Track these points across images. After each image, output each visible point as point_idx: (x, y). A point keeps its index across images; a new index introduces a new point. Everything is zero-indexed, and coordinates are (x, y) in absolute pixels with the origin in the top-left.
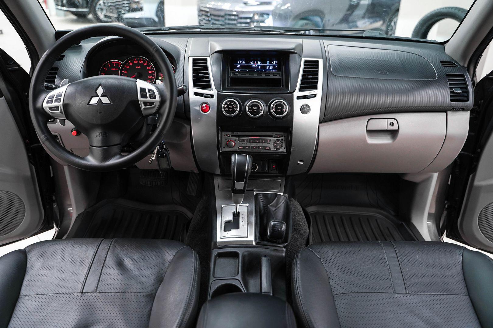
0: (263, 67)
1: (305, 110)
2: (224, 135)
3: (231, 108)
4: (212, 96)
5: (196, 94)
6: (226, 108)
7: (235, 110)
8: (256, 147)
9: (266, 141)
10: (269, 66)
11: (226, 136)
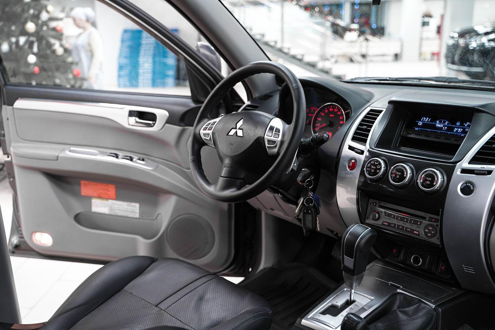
0: (450, 129)
1: (468, 190)
2: (371, 204)
3: (373, 169)
4: (362, 152)
5: (351, 148)
6: (369, 167)
7: (378, 172)
8: (403, 227)
9: (416, 223)
10: (458, 128)
11: (372, 205)
